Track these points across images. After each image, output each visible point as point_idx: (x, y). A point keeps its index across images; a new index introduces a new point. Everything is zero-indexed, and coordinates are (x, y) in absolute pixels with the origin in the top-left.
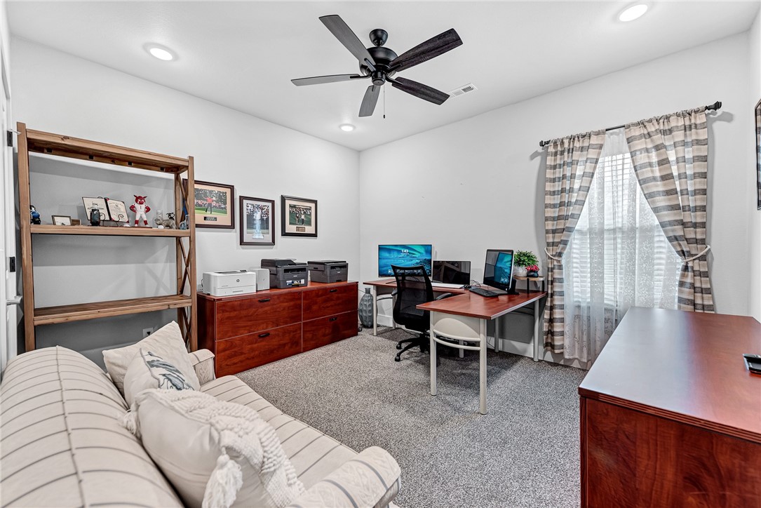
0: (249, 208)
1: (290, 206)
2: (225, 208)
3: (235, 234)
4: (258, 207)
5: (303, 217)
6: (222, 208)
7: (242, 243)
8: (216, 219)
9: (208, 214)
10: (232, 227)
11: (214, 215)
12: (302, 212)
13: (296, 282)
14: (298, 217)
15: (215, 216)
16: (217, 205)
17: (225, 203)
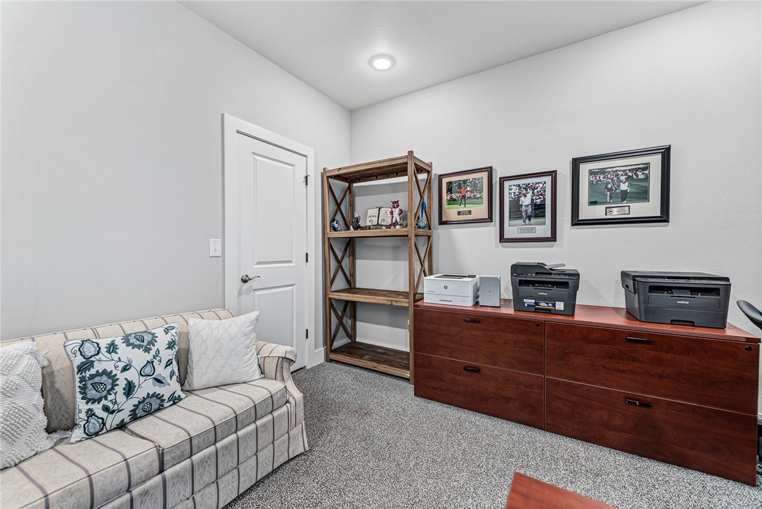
0: (513, 191)
1: (592, 173)
2: (481, 198)
3: (493, 228)
4: (527, 187)
5: (624, 187)
6: (478, 198)
7: (502, 239)
8: (470, 212)
9: (462, 208)
10: (490, 219)
11: (469, 207)
12: (623, 178)
13: (543, 305)
14: (610, 190)
15: (469, 209)
16: (472, 195)
17: (481, 192)
